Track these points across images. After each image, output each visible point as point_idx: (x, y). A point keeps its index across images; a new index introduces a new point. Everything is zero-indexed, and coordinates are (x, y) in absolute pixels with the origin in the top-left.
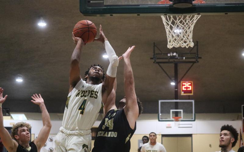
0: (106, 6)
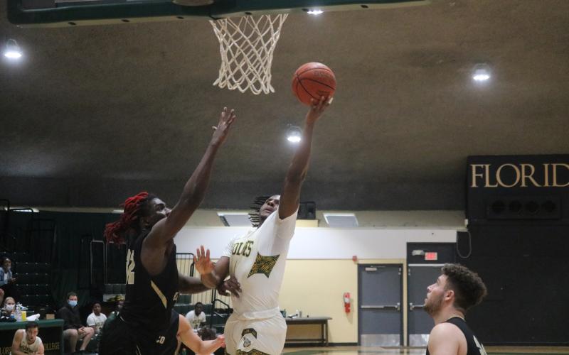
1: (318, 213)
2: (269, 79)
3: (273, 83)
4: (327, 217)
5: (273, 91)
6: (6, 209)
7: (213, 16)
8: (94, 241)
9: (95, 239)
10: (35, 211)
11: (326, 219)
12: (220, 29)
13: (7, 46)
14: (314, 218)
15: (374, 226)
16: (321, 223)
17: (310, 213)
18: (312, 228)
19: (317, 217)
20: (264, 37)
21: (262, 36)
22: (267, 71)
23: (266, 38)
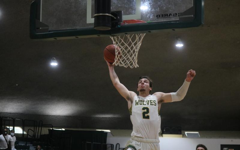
0: (50, 31)
1: (182, 132)
2: (136, 62)
3: (138, 63)
4: (187, 133)
5: (138, 66)
6: (51, 129)
7: (112, 35)
8: (87, 142)
9: (88, 142)
10: (63, 129)
11: (186, 134)
12: (115, 42)
13: (52, 60)
14: (180, 134)
15: (207, 137)
16: (184, 136)
17: (179, 132)
18: (180, 138)
19: (182, 133)
20: (134, 44)
21: (133, 44)
22: (136, 59)
23: (135, 44)
